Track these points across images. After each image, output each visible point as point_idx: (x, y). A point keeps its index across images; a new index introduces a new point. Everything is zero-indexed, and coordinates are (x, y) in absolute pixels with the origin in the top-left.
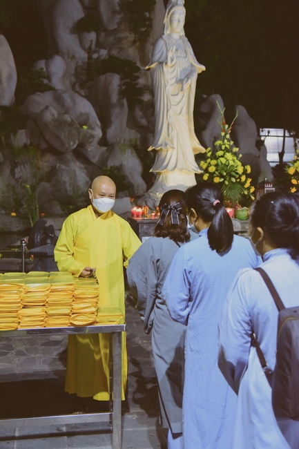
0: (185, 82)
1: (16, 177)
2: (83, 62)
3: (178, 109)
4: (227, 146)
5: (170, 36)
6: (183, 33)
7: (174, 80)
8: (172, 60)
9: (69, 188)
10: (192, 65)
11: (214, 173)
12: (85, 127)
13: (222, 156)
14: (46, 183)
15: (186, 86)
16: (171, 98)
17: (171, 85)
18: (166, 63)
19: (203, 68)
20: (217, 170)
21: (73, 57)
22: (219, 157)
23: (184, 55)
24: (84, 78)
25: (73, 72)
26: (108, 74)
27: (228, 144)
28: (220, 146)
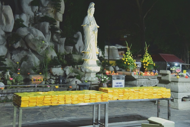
0: (95, 31)
1: (12, 59)
2: (32, 17)
3: (93, 39)
6: (93, 16)
9: (33, 64)
12: (43, 42)
14: (25, 62)
15: (95, 33)
16: (91, 36)
17: (91, 32)
18: (90, 25)
20: (128, 61)
21: (29, 14)
22: (128, 57)
23: (94, 23)
24: (33, 22)
25: (29, 20)
26: (45, 22)
27: (129, 53)
28: (127, 54)
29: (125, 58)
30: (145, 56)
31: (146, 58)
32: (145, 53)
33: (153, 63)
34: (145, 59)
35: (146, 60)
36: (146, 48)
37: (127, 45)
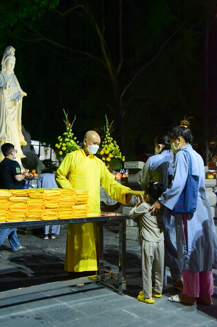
0: (17, 101)
3: (12, 117)
4: (71, 136)
5: (5, 72)
6: (13, 72)
7: (9, 99)
8: (9, 87)
10: (19, 92)
11: (66, 151)
13: (69, 142)
15: (17, 104)
16: (9, 110)
17: (8, 102)
18: (5, 88)
19: (25, 94)
20: (67, 149)
22: (67, 142)
23: (15, 85)
27: (71, 135)
28: (67, 136)
29: (61, 143)
30: (106, 142)
31: (106, 146)
32: (106, 137)
33: (120, 157)
34: (104, 149)
35: (106, 149)
36: (107, 126)
37: (67, 118)
